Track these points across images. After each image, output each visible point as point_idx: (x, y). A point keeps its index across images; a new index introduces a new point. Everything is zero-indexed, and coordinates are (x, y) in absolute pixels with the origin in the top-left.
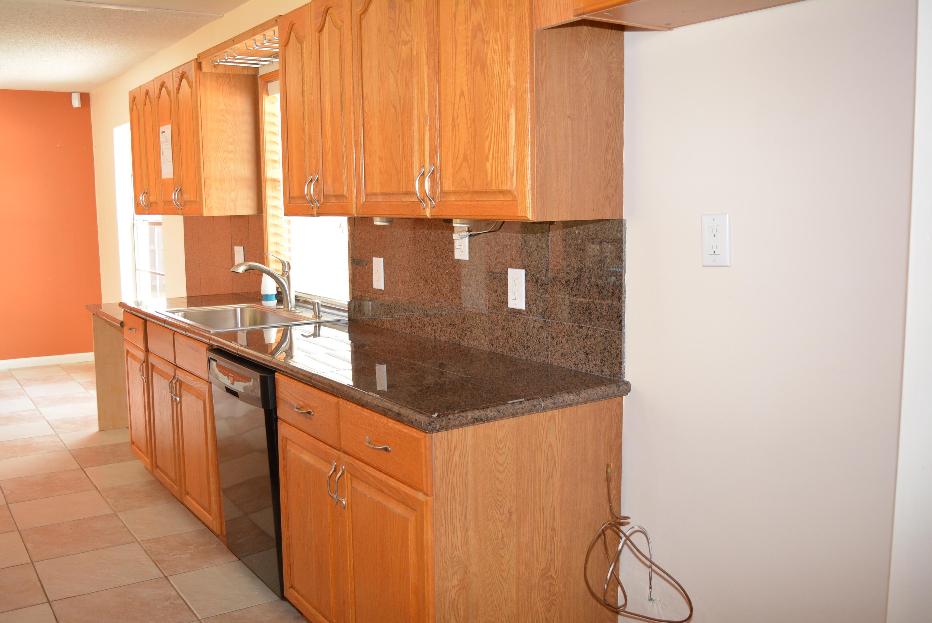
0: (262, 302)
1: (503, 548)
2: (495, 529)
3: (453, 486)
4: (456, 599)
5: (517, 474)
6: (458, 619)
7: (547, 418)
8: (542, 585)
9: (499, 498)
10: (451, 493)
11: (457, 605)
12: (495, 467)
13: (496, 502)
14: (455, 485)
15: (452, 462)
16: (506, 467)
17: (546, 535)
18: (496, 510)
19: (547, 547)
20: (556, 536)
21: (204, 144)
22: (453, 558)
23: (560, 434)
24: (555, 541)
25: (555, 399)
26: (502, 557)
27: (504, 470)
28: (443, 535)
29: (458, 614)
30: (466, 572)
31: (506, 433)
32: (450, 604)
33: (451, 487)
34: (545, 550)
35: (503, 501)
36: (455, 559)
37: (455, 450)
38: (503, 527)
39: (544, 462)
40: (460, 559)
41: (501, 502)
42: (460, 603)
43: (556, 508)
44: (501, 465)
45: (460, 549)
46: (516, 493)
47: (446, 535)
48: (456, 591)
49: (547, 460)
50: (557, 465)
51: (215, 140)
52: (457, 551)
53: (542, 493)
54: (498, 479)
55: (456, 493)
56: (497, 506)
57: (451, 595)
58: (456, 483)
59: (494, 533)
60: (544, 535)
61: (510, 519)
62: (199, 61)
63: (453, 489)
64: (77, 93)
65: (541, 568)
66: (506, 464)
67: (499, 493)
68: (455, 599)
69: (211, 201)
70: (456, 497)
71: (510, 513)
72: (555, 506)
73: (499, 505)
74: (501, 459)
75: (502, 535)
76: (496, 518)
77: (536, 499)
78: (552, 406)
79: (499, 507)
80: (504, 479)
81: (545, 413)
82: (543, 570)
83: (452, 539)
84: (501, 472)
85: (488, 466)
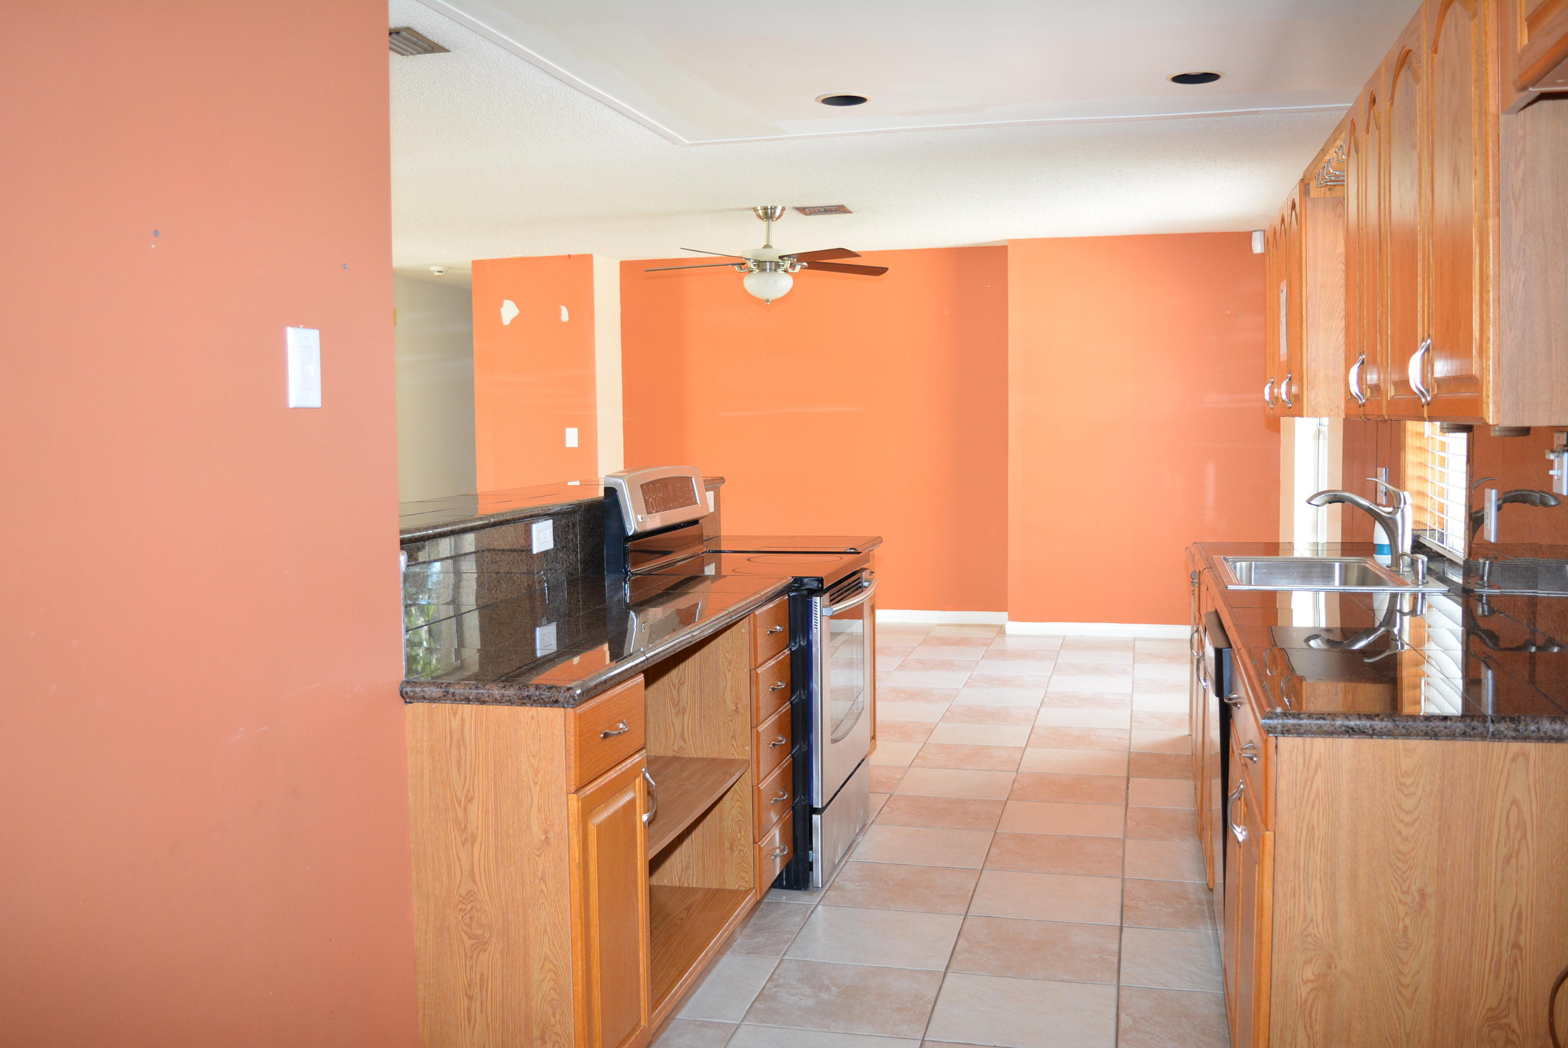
0: (1375, 556)
1: (1406, 949)
2: (1390, 912)
3: (1310, 826)
4: (1309, 1002)
5: (1440, 835)
6: (1311, 1034)
7: (1510, 756)
8: (1488, 1035)
9: (1400, 864)
10: (1307, 835)
11: (1310, 1013)
12: (1395, 813)
13: (1394, 870)
14: (1315, 823)
15: (1311, 787)
16: (1418, 818)
17: (1500, 952)
18: (1392, 883)
19: (1503, 974)
20: (1522, 961)
21: (1309, 307)
22: (1307, 936)
23: (1538, 787)
24: (1520, 968)
25: (1519, 723)
26: (1404, 963)
27: (1413, 823)
28: (1288, 896)
29: (1311, 1027)
30: (1330, 965)
31: (1418, 763)
32: (1297, 1006)
33: (1308, 825)
34: (1497, 977)
35: (1408, 873)
36: (1309, 939)
37: (1316, 771)
38: (1407, 914)
39: (1500, 827)
40: (1319, 941)
41: (1404, 873)
42: (1317, 1011)
43: (1524, 912)
44: (1408, 812)
45: (1321, 926)
46: (1436, 864)
47: (1294, 897)
48: (1309, 990)
49: (1508, 825)
50: (1529, 838)
51: (1327, 302)
52: (1313, 928)
53: (1493, 878)
54: (1400, 833)
55: (1316, 838)
56: (1397, 876)
57: (1299, 991)
58: (1316, 820)
59: (1388, 918)
60: (1496, 951)
61: (1422, 905)
62: (1306, 182)
63: (1311, 830)
64: (1259, 232)
65: (1487, 1006)
66: (1416, 813)
67: (1401, 857)
68: (1306, 1001)
69: (1316, 395)
70: (1316, 844)
71: (1422, 894)
72: (1524, 907)
73: (1399, 876)
74: (1408, 804)
75: (1405, 927)
76: (1393, 896)
77: (1480, 885)
78: (1513, 734)
79: (1400, 880)
80: (1413, 837)
81: (1500, 743)
82: (1490, 1009)
83: (1305, 906)
84: (1407, 825)
85: (1379, 809)
